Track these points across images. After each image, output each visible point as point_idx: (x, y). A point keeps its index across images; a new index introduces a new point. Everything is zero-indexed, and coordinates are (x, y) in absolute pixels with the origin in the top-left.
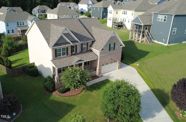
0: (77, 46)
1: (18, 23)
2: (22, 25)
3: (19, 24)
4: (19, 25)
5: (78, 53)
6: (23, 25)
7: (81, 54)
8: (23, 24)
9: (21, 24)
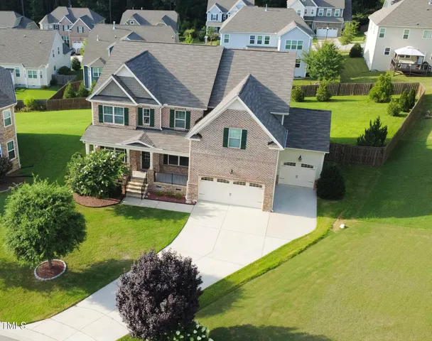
0: (156, 113)
1: (252, 37)
2: (263, 44)
3: (256, 40)
4: (256, 44)
5: (156, 130)
6: (267, 45)
7: (164, 133)
8: (267, 42)
9: (260, 42)
